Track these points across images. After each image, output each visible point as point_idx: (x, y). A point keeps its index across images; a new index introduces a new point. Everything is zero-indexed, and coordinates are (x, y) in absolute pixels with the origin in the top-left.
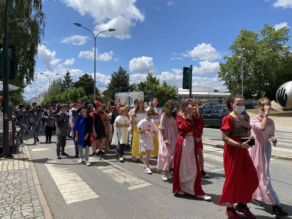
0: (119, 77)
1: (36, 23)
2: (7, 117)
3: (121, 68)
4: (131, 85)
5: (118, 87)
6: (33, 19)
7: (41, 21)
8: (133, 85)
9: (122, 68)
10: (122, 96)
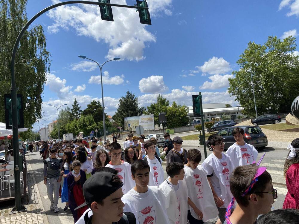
0: (127, 102)
1: (42, 62)
2: (18, 168)
3: (128, 93)
4: (140, 109)
5: (127, 112)
6: (39, 58)
7: (46, 59)
8: (142, 108)
9: (130, 92)
10: (131, 120)
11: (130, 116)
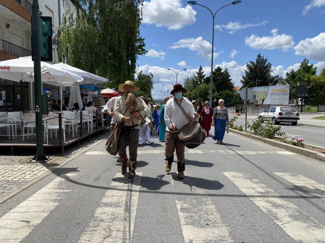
2: (39, 109)
4: (273, 77)
9: (261, 56)
10: (259, 91)
11: (258, 86)
